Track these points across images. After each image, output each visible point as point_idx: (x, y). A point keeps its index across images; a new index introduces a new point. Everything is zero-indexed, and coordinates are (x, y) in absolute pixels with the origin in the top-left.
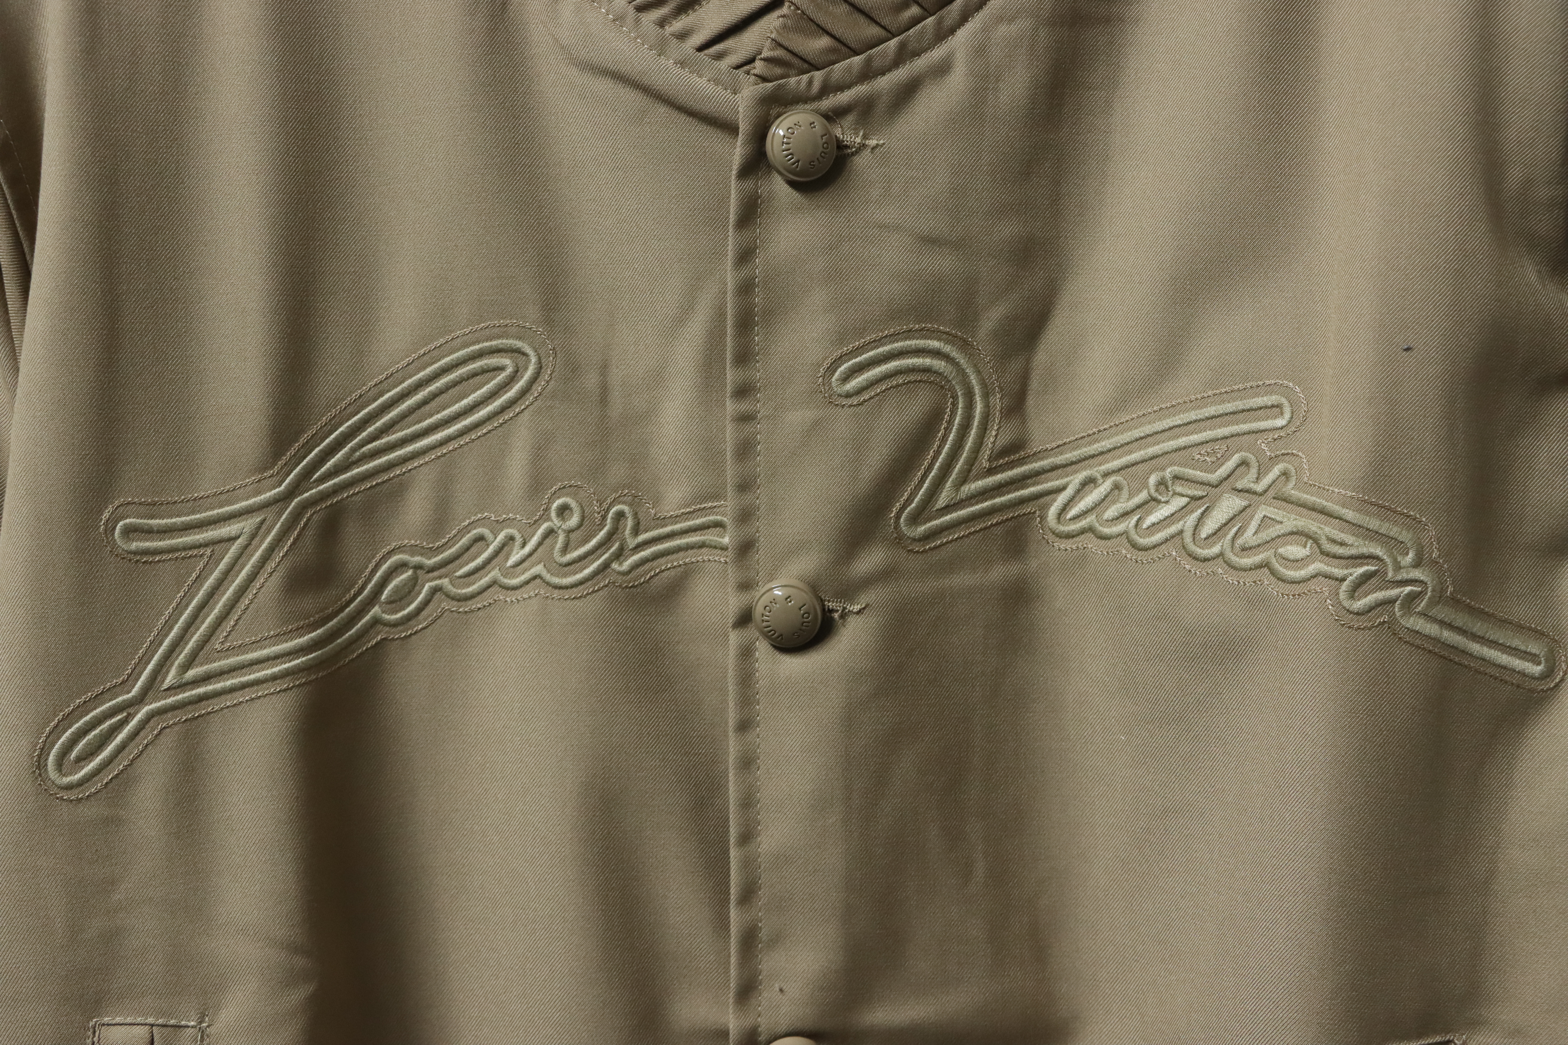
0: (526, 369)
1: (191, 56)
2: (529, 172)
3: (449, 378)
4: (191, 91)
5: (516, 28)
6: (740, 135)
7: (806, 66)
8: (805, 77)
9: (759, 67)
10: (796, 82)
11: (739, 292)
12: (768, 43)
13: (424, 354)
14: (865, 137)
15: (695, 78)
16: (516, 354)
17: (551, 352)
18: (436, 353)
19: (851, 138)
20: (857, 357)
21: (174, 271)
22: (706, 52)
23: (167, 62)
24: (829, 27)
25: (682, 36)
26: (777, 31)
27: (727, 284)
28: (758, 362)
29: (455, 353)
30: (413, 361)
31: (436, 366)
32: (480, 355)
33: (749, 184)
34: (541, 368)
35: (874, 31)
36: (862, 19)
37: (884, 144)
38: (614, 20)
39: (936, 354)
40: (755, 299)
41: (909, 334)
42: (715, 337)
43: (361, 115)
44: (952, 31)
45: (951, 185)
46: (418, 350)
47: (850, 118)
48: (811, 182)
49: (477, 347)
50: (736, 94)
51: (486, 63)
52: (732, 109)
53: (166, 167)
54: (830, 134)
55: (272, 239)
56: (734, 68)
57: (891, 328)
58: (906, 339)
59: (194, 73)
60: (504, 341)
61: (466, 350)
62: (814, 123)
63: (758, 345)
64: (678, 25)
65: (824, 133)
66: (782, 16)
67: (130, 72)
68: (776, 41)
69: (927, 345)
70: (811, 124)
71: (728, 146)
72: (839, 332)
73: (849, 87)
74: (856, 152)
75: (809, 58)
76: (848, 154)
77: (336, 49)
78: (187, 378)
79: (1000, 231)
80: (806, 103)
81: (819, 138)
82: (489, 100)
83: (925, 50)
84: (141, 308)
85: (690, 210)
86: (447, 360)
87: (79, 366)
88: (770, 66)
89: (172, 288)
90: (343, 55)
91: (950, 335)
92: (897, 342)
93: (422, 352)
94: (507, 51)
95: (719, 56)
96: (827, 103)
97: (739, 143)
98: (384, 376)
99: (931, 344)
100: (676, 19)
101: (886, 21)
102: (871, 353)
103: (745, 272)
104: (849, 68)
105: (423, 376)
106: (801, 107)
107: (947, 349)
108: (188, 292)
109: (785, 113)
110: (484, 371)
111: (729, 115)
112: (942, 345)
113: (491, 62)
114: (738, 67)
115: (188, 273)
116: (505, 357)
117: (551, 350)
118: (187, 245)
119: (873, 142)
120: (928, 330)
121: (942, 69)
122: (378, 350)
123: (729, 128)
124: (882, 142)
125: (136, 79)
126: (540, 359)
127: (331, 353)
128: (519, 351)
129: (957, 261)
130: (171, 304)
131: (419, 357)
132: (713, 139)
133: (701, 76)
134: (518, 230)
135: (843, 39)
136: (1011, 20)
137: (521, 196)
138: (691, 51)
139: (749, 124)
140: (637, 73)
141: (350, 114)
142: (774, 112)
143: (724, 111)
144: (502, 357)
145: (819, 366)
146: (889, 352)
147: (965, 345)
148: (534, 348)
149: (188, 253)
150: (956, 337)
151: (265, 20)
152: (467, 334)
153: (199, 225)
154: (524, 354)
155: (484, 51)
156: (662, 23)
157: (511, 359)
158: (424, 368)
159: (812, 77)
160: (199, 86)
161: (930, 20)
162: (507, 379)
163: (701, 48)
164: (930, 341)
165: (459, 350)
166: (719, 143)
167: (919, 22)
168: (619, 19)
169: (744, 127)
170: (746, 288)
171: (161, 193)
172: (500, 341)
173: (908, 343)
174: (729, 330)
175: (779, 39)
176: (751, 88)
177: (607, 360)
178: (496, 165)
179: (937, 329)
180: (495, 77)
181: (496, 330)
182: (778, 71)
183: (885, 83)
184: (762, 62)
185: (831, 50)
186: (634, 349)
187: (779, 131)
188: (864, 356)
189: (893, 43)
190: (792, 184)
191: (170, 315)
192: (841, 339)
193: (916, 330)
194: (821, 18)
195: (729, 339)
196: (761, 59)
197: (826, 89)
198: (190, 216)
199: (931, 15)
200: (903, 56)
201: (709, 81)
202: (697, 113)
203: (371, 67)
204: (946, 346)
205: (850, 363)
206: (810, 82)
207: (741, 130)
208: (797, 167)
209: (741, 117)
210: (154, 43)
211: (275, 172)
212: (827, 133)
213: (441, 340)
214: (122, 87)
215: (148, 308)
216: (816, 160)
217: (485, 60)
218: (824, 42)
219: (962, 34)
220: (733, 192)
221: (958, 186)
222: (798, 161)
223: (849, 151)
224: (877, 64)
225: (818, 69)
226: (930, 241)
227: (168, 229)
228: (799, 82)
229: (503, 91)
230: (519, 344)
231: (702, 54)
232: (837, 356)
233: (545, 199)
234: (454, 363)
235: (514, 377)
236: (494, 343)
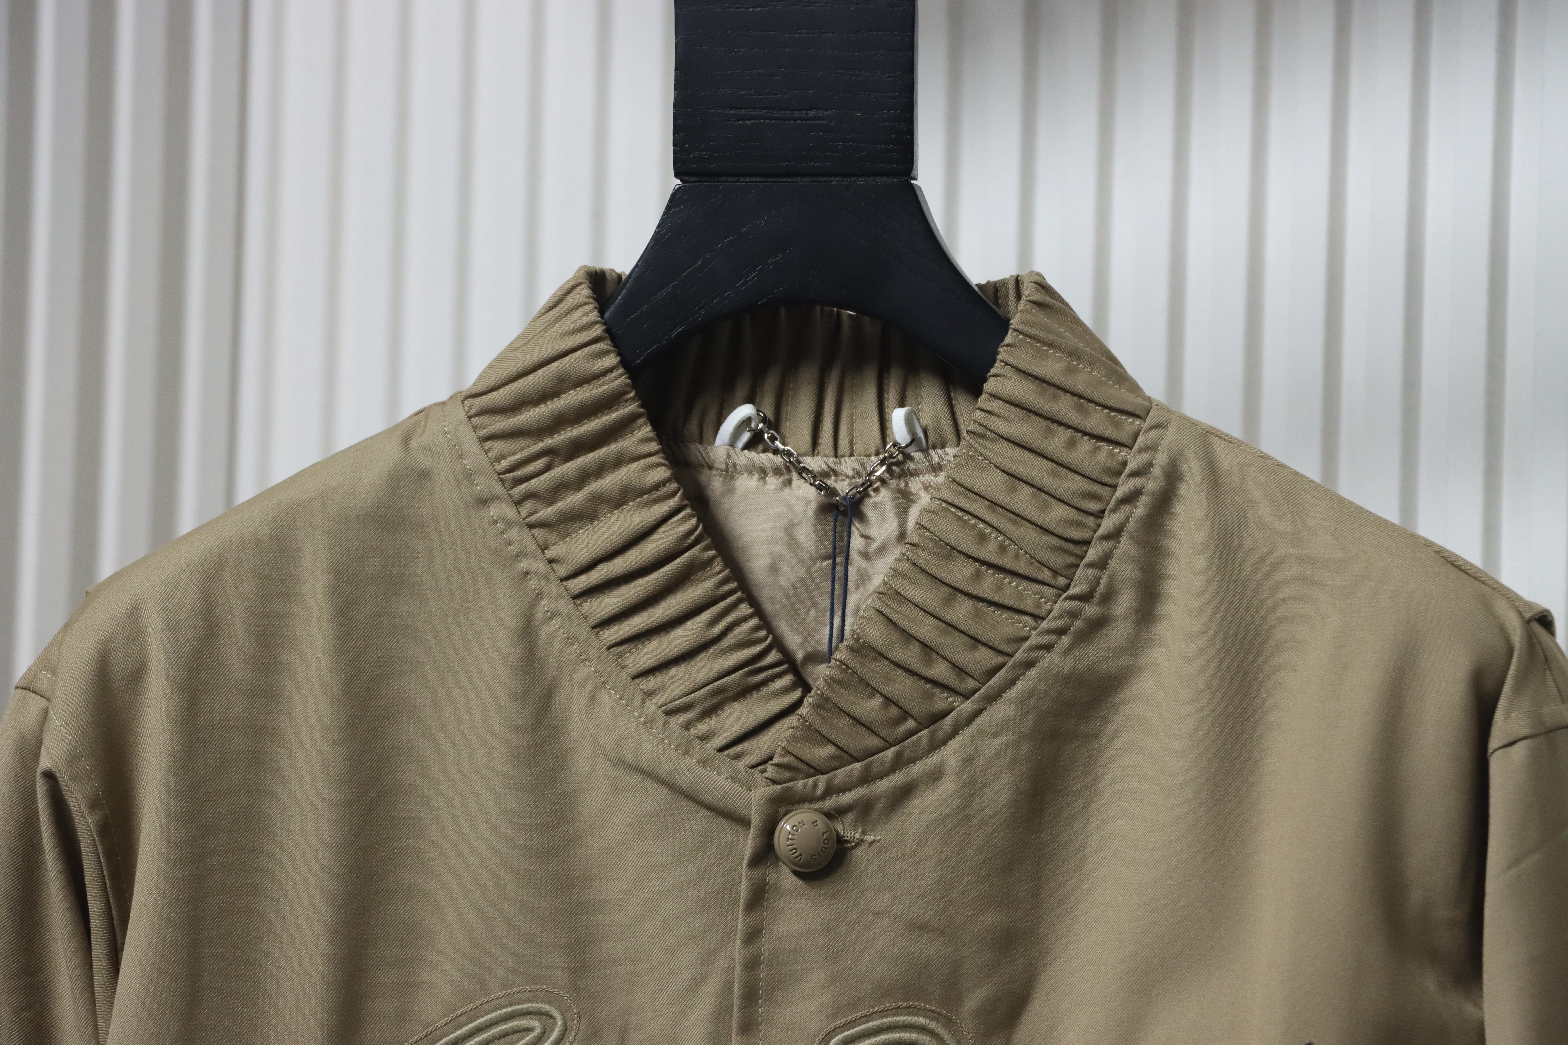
0: (553, 1030)
1: (271, 745)
2: (564, 852)
3: (482, 1036)
4: (268, 777)
5: (558, 724)
6: (752, 829)
7: (812, 771)
8: (811, 781)
9: (770, 770)
10: (803, 785)
11: (746, 968)
12: (778, 751)
13: (462, 1014)
14: (864, 833)
15: (714, 775)
16: (544, 1017)
17: (576, 1016)
18: (472, 1014)
19: (851, 833)
20: (849, 1030)
21: (246, 936)
22: (726, 752)
23: (250, 751)
24: (833, 738)
25: (705, 738)
26: (787, 740)
27: (735, 961)
28: (761, 1031)
29: (489, 1014)
30: (451, 1021)
31: (472, 1025)
32: (511, 1017)
33: (758, 872)
34: (566, 1030)
35: (873, 741)
36: (863, 731)
37: (880, 839)
38: (645, 723)
39: (923, 1029)
40: (759, 974)
41: (897, 1011)
42: (723, 1007)
43: (415, 797)
44: (945, 742)
45: (939, 878)
46: (456, 1010)
47: (850, 817)
48: (813, 872)
49: (509, 1009)
50: (750, 791)
51: (530, 755)
52: (746, 806)
53: (244, 844)
54: (830, 830)
55: (333, 909)
56: (750, 768)
57: (881, 1005)
58: (894, 1015)
59: (272, 760)
60: (534, 1005)
61: (499, 1012)
62: (816, 821)
63: (761, 1016)
64: (702, 728)
65: (826, 830)
66: (791, 728)
67: (219, 761)
68: (786, 749)
69: (913, 1021)
70: (813, 823)
71: (742, 837)
72: (834, 1007)
73: (850, 789)
74: (856, 846)
75: (815, 765)
76: (848, 848)
77: (395, 739)
78: (253, 1031)
79: (983, 920)
80: (811, 802)
81: (821, 835)
82: (531, 788)
83: (920, 758)
84: (218, 969)
85: (706, 893)
86: (482, 1020)
87: (166, 1019)
88: (780, 770)
89: (244, 951)
90: (402, 744)
91: (935, 1013)
92: (887, 1017)
93: (460, 1012)
94: (549, 744)
95: (737, 757)
96: (830, 803)
97: (750, 837)
98: (425, 1033)
99: (918, 1020)
100: (700, 722)
101: (885, 733)
102: (862, 1027)
103: (751, 950)
104: (850, 774)
105: (460, 1034)
106: (806, 805)
107: (932, 1025)
108: (258, 955)
109: (792, 811)
110: (515, 1031)
111: (743, 810)
112: (928, 1021)
113: (534, 755)
114: (753, 767)
115: (258, 938)
116: (535, 1019)
117: (576, 1014)
118: (259, 913)
119: (870, 838)
120: (914, 1008)
121: (935, 775)
122: (420, 1010)
123: (743, 822)
124: (878, 838)
125: (224, 767)
126: (565, 1022)
127: (379, 1011)
128: (547, 1014)
129: (943, 946)
130: (242, 966)
131: (456, 1017)
132: (728, 831)
133: (720, 774)
134: (551, 904)
135: (845, 748)
136: (996, 735)
137: (556, 874)
138: (712, 752)
139: (760, 820)
140: (663, 771)
141: (405, 797)
142: (782, 810)
143: (738, 807)
144: (531, 1019)
145: (815, 1037)
146: (878, 1026)
147: (949, 1023)
148: (561, 1012)
149: (259, 920)
150: (941, 1015)
151: (337, 715)
152: (501, 998)
153: (269, 895)
154: (552, 1017)
155: (528, 745)
156: (687, 726)
157: (539, 1021)
158: (461, 1028)
159: (817, 780)
160: (276, 771)
161: (925, 732)
162: (535, 1039)
163: (721, 750)
164: (916, 1018)
165: (493, 1011)
166: (734, 834)
167: (915, 734)
168: (650, 722)
169: (755, 822)
170: (752, 965)
171: (239, 868)
172: (530, 1005)
173: (896, 1019)
174: (736, 1002)
175: (788, 748)
176: (763, 789)
177: (625, 1025)
178: (535, 846)
179: (924, 1007)
180: (537, 768)
181: (527, 995)
182: (787, 775)
183: (882, 786)
184: (773, 767)
185: (834, 758)
186: (651, 1015)
187: (786, 826)
188: (855, 1029)
189: (890, 752)
190: (795, 873)
191: (241, 975)
192: (836, 1011)
193: (904, 1008)
194: (826, 730)
195: (735, 1010)
196: (772, 764)
197: (829, 792)
198: (262, 888)
199: (925, 728)
200: (898, 763)
201: (727, 778)
202: (715, 808)
203: (426, 755)
204: (931, 1023)
205: (843, 1035)
206: (815, 785)
207: (752, 825)
208: (800, 860)
209: (753, 814)
210: (240, 735)
211: (339, 849)
212: (829, 830)
213: (477, 1002)
214: (212, 774)
215: (224, 969)
216: (817, 855)
217: (529, 753)
218: (828, 750)
219: (954, 745)
220: (744, 879)
221: (945, 879)
222: (801, 855)
223: (849, 845)
224: (876, 770)
225: (823, 774)
226: (918, 927)
227: (244, 899)
228: (805, 785)
229: (544, 780)
230: (547, 1007)
231: (722, 754)
232: (831, 1028)
233: (577, 877)
234: (488, 1023)
235: (541, 1038)
236: (525, 1006)
